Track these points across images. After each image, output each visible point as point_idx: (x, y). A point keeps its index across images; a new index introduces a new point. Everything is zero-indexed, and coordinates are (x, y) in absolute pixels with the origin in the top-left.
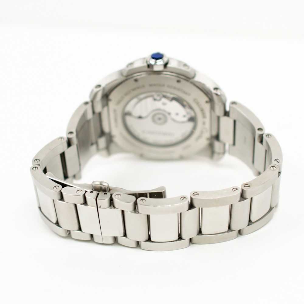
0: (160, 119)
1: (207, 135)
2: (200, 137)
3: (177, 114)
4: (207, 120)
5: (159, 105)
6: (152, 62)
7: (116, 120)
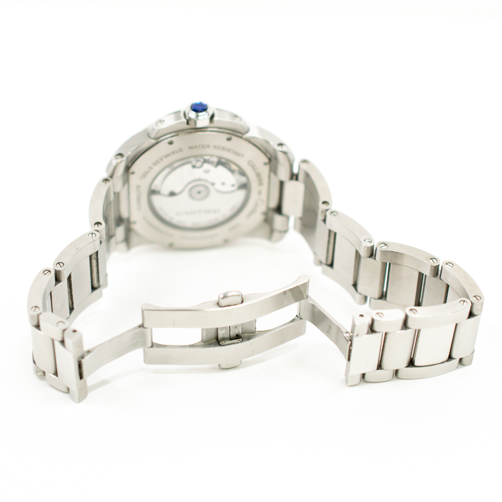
0: (199, 192)
1: (262, 208)
2: (253, 211)
3: (223, 184)
4: (264, 189)
5: (199, 173)
6: (192, 115)
7: (139, 199)
